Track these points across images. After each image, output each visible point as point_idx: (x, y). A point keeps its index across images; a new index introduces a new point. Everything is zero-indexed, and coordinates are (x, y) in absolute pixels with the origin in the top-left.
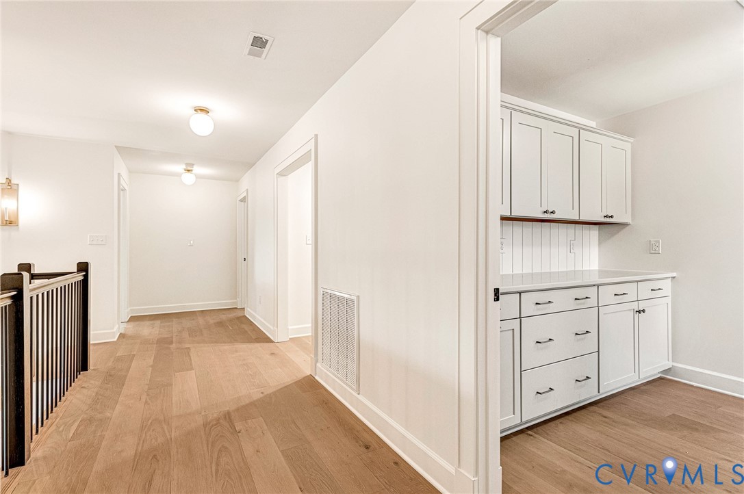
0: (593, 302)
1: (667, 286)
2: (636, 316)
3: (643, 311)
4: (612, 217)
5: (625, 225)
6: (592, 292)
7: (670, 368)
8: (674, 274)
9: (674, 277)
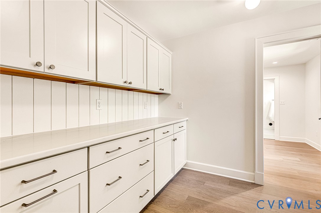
0: (151, 140)
1: (184, 124)
2: (173, 142)
3: (176, 139)
4: (163, 90)
5: (169, 94)
6: (150, 134)
7: (186, 164)
8: (187, 119)
9: (187, 120)
